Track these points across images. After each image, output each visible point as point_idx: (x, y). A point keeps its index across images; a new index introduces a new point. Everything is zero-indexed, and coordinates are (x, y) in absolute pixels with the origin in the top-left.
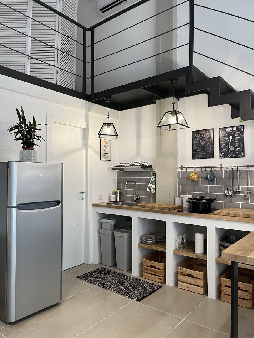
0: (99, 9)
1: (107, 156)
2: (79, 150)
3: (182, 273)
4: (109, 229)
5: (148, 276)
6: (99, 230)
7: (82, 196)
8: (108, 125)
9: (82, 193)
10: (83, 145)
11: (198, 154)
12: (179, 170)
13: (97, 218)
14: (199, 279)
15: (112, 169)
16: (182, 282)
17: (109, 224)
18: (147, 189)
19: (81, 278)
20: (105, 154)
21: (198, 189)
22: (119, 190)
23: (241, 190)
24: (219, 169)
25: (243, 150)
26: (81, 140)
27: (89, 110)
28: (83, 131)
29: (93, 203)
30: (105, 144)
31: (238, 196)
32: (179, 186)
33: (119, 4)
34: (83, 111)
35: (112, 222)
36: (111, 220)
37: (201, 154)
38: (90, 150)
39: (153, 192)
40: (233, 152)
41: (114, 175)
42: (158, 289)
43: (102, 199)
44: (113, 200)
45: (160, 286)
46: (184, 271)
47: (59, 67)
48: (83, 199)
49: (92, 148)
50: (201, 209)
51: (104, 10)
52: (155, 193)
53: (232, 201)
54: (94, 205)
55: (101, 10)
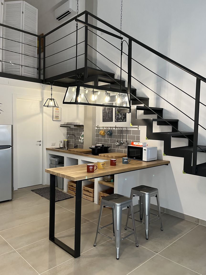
0: (56, 19)
1: (58, 118)
2: (38, 114)
3: (84, 189)
4: (55, 164)
5: (70, 192)
6: (50, 165)
7: (40, 143)
8: (51, 99)
9: (40, 141)
10: (40, 111)
11: (105, 119)
12: (97, 128)
13: (49, 157)
14: (91, 193)
15: (60, 126)
16: (85, 195)
17: (55, 161)
18: (79, 140)
19: (33, 191)
20: (56, 117)
21: (105, 141)
22: (67, 140)
23: (124, 142)
24: (114, 129)
25: (126, 117)
26: (39, 108)
27: (43, 89)
28: (41, 102)
29: (47, 148)
30: (56, 110)
31: (122, 146)
32: (96, 138)
33: (68, 15)
34: (39, 90)
35: (56, 160)
36: (56, 159)
37: (107, 119)
38: (44, 114)
39: (82, 142)
40: (121, 118)
41: (65, 130)
42: (71, 198)
43: (54, 145)
44: (61, 146)
45: (73, 196)
46: (85, 189)
47: (23, 64)
48: (40, 145)
49: (45, 113)
50: (96, 152)
51: (59, 18)
52: (83, 142)
53: (120, 149)
54: (47, 149)
55: (57, 19)
